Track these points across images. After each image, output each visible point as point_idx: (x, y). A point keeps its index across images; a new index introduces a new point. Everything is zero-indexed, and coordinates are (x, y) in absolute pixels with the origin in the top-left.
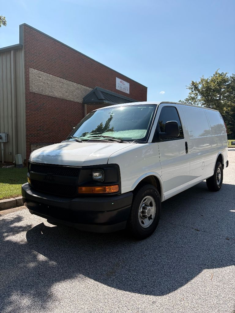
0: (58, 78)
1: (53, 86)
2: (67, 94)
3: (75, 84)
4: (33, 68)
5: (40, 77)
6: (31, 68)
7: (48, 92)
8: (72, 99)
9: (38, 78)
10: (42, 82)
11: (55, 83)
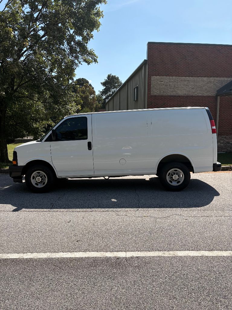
0: (183, 77)
1: (176, 86)
2: (194, 91)
3: (205, 79)
4: (155, 76)
5: (162, 81)
6: (153, 76)
7: (170, 93)
8: (200, 94)
9: (159, 83)
10: (164, 85)
11: (179, 83)
